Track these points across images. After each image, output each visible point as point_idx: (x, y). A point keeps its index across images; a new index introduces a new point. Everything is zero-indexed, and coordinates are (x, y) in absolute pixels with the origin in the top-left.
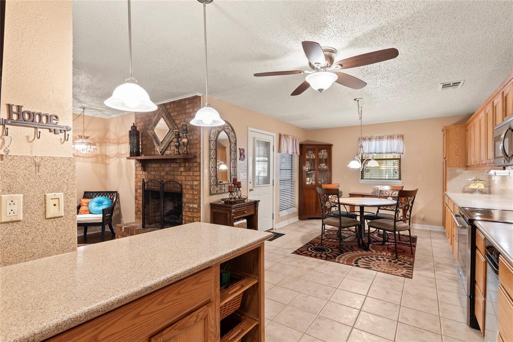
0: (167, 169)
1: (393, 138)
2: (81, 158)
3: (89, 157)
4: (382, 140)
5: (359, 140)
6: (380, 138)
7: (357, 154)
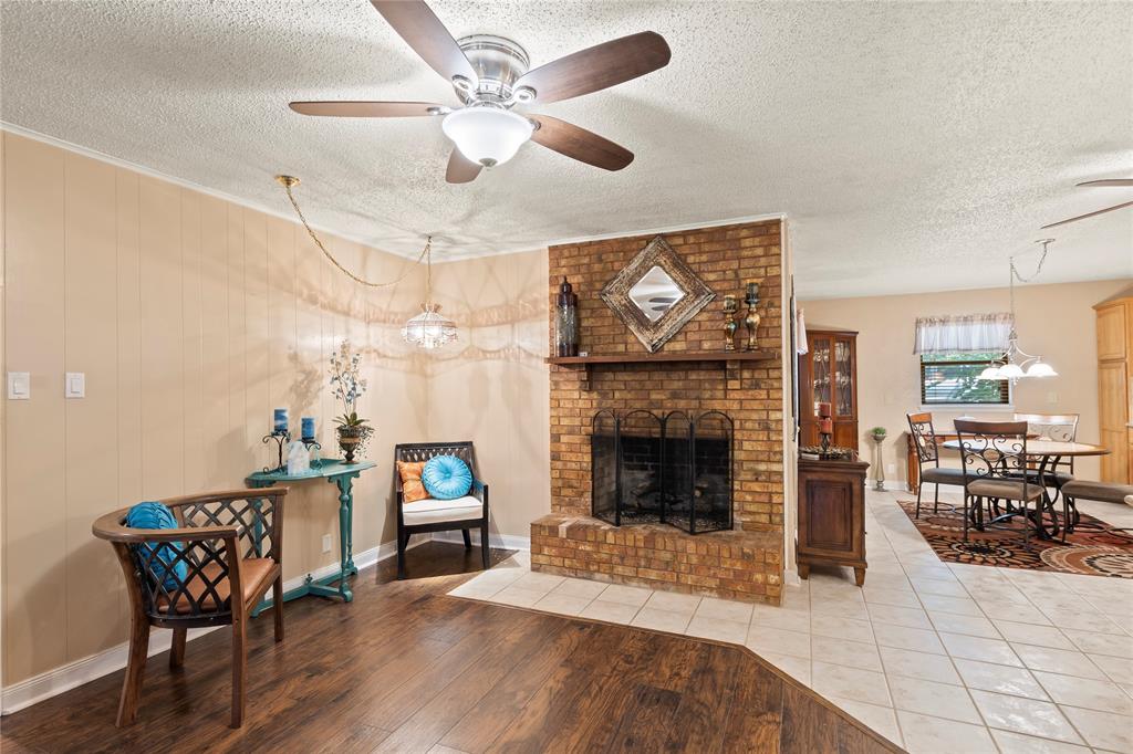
0: (677, 385)
1: (994, 319)
2: (390, 361)
3: (401, 359)
4: (970, 323)
5: (918, 323)
6: (966, 319)
7: (914, 353)
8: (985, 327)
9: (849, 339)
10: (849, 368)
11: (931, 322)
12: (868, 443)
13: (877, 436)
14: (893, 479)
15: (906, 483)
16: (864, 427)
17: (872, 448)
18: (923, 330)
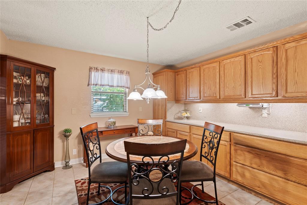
1: (123, 73)
4: (113, 73)
5: (90, 69)
6: (112, 71)
7: (88, 85)
8: (119, 76)
9: (49, 72)
10: (49, 90)
11: (97, 69)
12: (61, 139)
13: (66, 134)
14: (75, 158)
15: (82, 158)
16: (58, 129)
17: (63, 142)
18: (93, 73)
